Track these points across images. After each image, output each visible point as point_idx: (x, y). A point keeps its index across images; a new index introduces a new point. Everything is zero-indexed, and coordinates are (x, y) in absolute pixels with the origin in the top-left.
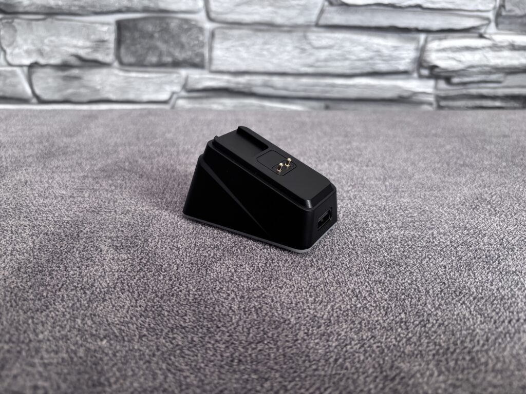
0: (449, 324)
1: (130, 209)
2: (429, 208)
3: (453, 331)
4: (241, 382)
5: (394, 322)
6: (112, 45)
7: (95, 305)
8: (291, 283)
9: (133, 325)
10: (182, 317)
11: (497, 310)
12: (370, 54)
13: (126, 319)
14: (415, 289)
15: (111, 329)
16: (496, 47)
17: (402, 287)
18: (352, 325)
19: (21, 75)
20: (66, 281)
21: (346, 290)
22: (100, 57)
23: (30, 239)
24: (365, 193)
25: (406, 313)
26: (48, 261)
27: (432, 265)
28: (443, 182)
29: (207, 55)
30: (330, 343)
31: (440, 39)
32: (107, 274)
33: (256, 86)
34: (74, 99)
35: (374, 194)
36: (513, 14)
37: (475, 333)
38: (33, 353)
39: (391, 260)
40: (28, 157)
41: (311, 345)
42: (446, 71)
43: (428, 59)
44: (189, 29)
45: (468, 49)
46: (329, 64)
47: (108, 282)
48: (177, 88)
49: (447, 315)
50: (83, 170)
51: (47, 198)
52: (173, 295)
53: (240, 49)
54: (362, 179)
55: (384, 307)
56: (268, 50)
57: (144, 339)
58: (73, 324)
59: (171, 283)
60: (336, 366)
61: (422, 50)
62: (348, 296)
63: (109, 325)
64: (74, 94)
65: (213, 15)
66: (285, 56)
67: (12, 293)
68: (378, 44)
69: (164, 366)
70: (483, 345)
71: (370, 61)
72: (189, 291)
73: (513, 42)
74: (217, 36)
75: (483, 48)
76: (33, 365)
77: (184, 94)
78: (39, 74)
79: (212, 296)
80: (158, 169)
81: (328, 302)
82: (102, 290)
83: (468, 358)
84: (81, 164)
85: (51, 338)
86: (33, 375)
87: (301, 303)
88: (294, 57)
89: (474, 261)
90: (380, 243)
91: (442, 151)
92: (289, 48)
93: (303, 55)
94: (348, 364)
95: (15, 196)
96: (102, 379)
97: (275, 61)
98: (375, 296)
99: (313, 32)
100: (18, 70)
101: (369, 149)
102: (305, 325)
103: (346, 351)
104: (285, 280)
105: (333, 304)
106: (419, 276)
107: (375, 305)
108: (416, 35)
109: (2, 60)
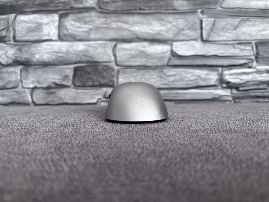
6: (71, 78)
12: (195, 78)
16: (259, 72)
19: (28, 92)
22: (65, 83)
29: (115, 81)
31: (229, 70)
34: (51, 103)
36: (264, 56)
42: (235, 84)
43: (225, 79)
44: (107, 70)
45: (244, 73)
46: (175, 83)
48: (100, 97)
53: (131, 78)
61: (221, 75)
64: (51, 101)
65: (118, 63)
66: (153, 80)
68: (198, 73)
71: (196, 81)
73: (267, 69)
74: (121, 72)
75: (252, 73)
77: (104, 99)
78: (37, 91)
88: (157, 81)
92: (154, 76)
93: (162, 79)
99: (166, 69)
100: (27, 90)
108: (216, 68)
109: (20, 86)
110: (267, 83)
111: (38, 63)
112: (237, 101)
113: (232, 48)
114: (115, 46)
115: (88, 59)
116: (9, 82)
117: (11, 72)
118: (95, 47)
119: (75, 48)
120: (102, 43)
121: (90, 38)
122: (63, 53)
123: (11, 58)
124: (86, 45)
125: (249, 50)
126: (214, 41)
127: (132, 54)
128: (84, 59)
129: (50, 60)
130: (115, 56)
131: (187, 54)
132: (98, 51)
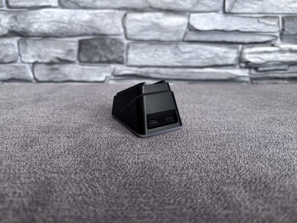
0: (252, 170)
1: (78, 122)
2: (244, 122)
3: (255, 173)
4: (129, 193)
5: (220, 169)
6: (76, 52)
7: (53, 159)
8: (162, 152)
9: (72, 168)
10: (100, 165)
11: (282, 165)
12: (212, 56)
13: (69, 165)
14: (233, 156)
15: (60, 169)
16: (282, 51)
17: (226, 155)
18: (196, 170)
19: (28, 68)
20: (39, 150)
21: (193, 155)
22: (69, 58)
23: (23, 133)
24: (208, 116)
25: (227, 166)
26: (31, 142)
27: (244, 146)
28: (252, 112)
29: (125, 57)
30: (183, 178)
31: (250, 47)
32: (61, 147)
33: (151, 73)
34: (55, 80)
35: (212, 117)
36: (289, 33)
37: (267, 175)
38: (16, 178)
39: (220, 143)
40: (28, 101)
41: (172, 178)
42: (254, 64)
43: (244, 58)
44: (116, 44)
45: (266, 52)
46: (190, 61)
47: (61, 150)
48: (109, 74)
49: (252, 167)
50: (55, 106)
51: (34, 117)
52: (96, 156)
53: (142, 53)
54: (207, 111)
55: (215, 163)
56: (157, 54)
57: (77, 174)
58: (40, 167)
59: (96, 151)
60: (185, 187)
61: (241, 53)
62: (194, 158)
63: (59, 168)
64: (55, 78)
65: (128, 36)
66: (167, 58)
67: (9, 154)
68: (216, 50)
69: (87, 185)
70: (273, 180)
71: (213, 59)
72: (105, 155)
73: (291, 48)
74: (131, 47)
75: (274, 52)
76: (16, 183)
77: (112, 77)
78: (38, 67)
79: (117, 157)
80: (95, 106)
81: (183, 160)
82: (58, 154)
83: (263, 185)
84: (54, 104)
85: (27, 173)
86: (14, 188)
87: (167, 161)
88: (171, 58)
89: (268, 144)
90: (215, 136)
91: (253, 100)
92: (168, 53)
93: (176, 57)
94: (192, 187)
95: (18, 116)
96: (52, 190)
97: (161, 60)
98: (210, 158)
99: (182, 44)
100: (27, 65)
101: (211, 99)
102: (169, 170)
103: (192, 181)
104: (159, 151)
105: (186, 161)
106: (236, 150)
107: (210, 162)
108: (236, 46)
109: (19, 60)
110: (289, 64)
111: (37, 34)
112: (254, 82)
113: (257, 22)
114: (125, 15)
115: (94, 31)
116: (7, 56)
117: (8, 44)
118: (102, 17)
119: (78, 17)
120: (110, 12)
121: (96, 6)
122: (65, 23)
123: (6, 28)
124: (91, 14)
125: (275, 25)
126: (237, 13)
127: (144, 27)
128: (89, 31)
129: (51, 31)
130: (125, 28)
131: (206, 28)
132: (105, 22)
